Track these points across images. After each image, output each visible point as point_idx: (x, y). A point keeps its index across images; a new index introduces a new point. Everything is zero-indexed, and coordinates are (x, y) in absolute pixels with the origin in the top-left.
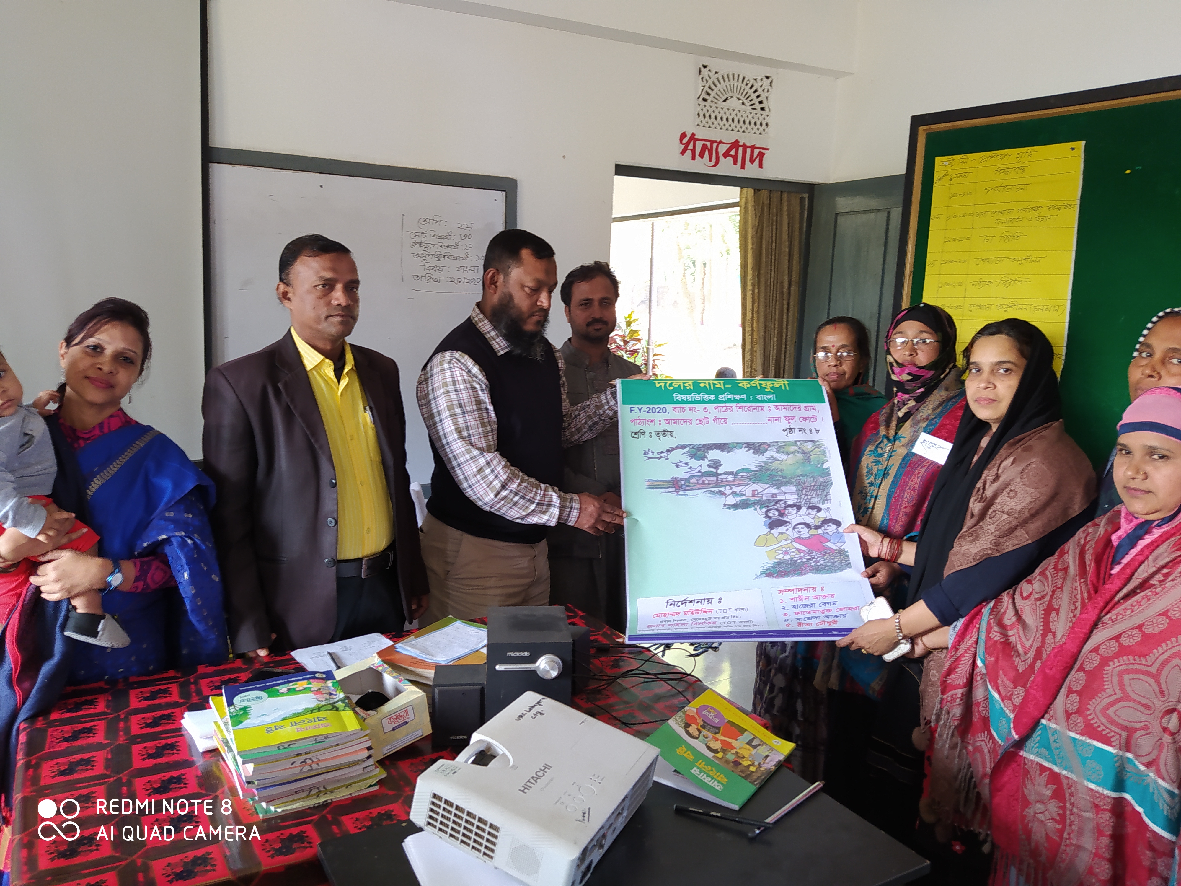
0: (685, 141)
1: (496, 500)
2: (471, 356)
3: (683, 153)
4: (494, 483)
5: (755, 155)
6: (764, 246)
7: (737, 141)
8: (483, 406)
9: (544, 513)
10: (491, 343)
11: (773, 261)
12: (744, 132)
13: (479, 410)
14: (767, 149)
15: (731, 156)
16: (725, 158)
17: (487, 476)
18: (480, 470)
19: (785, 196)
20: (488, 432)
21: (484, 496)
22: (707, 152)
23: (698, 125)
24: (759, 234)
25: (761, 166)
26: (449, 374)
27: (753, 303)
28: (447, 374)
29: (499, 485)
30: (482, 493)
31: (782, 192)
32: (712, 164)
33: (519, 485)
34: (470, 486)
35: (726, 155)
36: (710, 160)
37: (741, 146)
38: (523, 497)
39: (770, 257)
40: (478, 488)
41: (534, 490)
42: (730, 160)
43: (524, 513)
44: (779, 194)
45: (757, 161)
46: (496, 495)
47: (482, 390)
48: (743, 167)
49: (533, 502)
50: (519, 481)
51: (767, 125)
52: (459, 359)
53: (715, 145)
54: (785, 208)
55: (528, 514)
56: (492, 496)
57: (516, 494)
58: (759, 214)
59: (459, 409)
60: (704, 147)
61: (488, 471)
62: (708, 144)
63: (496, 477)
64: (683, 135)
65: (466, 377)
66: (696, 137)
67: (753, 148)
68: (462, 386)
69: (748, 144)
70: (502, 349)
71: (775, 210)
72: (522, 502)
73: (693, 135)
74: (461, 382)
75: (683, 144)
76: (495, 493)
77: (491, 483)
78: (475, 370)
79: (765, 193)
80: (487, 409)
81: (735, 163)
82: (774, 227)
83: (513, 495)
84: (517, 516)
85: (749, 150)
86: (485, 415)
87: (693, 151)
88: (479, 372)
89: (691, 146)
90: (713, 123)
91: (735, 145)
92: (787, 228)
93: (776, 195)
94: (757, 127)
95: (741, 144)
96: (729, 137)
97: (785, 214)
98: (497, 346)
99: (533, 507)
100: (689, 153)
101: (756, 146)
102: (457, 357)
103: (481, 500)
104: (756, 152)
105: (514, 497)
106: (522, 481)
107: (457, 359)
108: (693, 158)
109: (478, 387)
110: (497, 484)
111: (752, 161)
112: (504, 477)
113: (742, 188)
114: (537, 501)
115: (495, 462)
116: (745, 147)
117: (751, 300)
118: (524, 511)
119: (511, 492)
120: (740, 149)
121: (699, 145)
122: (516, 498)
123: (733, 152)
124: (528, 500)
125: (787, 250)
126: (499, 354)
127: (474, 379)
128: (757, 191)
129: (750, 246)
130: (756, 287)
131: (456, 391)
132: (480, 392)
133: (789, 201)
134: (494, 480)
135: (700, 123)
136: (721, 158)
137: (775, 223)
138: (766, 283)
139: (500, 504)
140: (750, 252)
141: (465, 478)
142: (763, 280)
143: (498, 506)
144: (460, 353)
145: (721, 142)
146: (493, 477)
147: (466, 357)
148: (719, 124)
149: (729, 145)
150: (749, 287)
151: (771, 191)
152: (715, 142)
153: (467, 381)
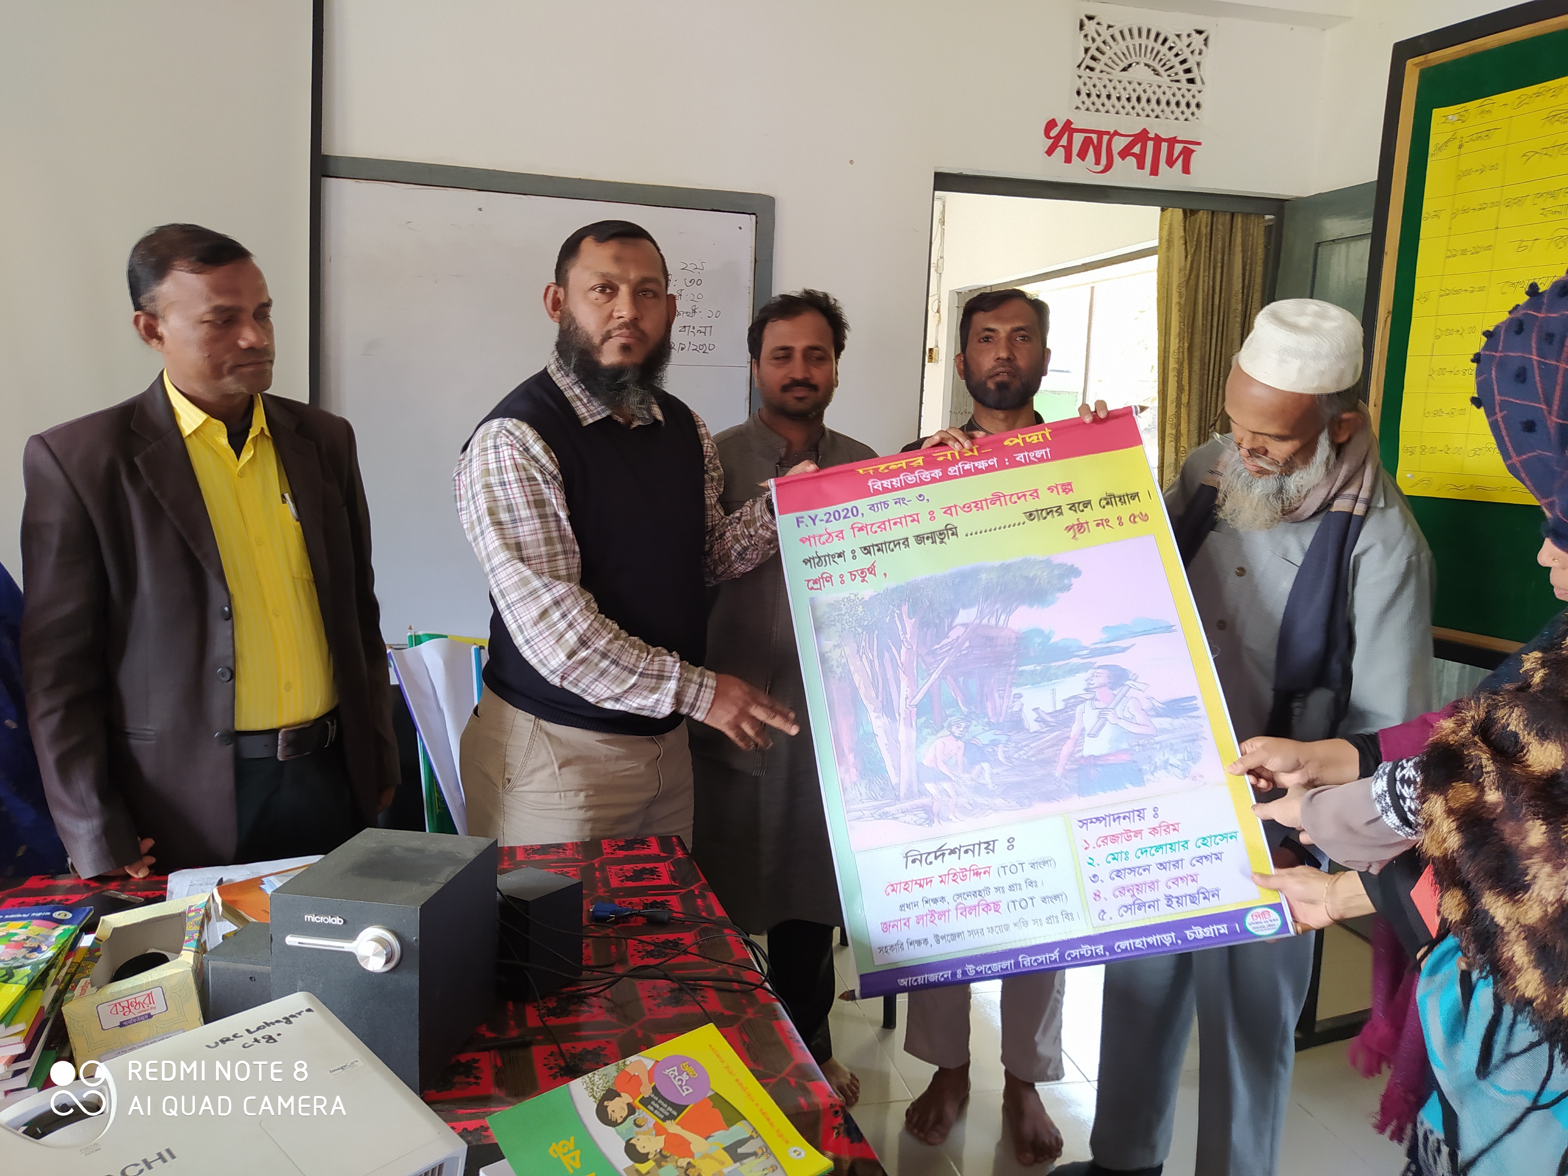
0: (1053, 133)
1: (570, 663)
2: (533, 424)
3: (1050, 152)
4: (567, 636)
5: (1176, 154)
6: (1200, 301)
7: (1145, 132)
8: (549, 511)
9: (653, 690)
10: (574, 405)
11: (1215, 324)
12: (1157, 117)
13: (542, 517)
14: (1199, 144)
15: (1134, 155)
16: (1123, 159)
17: (555, 624)
18: (544, 614)
19: (1239, 221)
20: (556, 554)
21: (550, 658)
22: (1091, 149)
23: (1077, 108)
24: (1192, 282)
25: (1186, 170)
26: (493, 455)
27: (1180, 389)
28: (489, 456)
29: (575, 638)
30: (546, 653)
31: (1233, 214)
32: (1101, 168)
33: (610, 641)
34: (527, 642)
35: (1125, 153)
36: (1098, 162)
37: (1151, 139)
38: (615, 662)
39: (1209, 318)
40: (540, 644)
41: (636, 652)
42: (1131, 161)
43: (618, 691)
44: (1228, 217)
45: (1179, 164)
46: (570, 656)
47: (546, 482)
48: (1154, 171)
49: (632, 672)
50: (611, 635)
51: (1198, 105)
52: (513, 430)
53: (1106, 138)
54: (1239, 240)
55: (626, 692)
56: (563, 657)
57: (604, 656)
58: (1191, 251)
59: (507, 515)
60: (1087, 142)
61: (556, 615)
62: (1094, 137)
63: (570, 626)
64: (1051, 124)
65: (519, 461)
66: (1073, 126)
67: (1172, 141)
68: (511, 476)
69: (1163, 136)
70: (592, 416)
71: (1220, 244)
72: (614, 670)
73: (1068, 123)
74: (510, 469)
75: (1050, 138)
76: (567, 651)
77: (562, 636)
78: (537, 448)
79: (1203, 217)
80: (556, 515)
81: (1141, 166)
82: (1219, 270)
83: (599, 657)
84: (606, 696)
85: (1164, 146)
86: (553, 525)
87: (1068, 149)
88: (542, 453)
89: (1064, 141)
90: (1103, 105)
91: (1142, 137)
92: (1240, 272)
93: (1222, 221)
94: (1180, 109)
95: (1151, 135)
96: (1131, 125)
97: (1238, 249)
98: (584, 410)
99: (633, 679)
100: (1060, 152)
101: (1178, 139)
102: (508, 427)
103: (545, 665)
104: (1178, 148)
105: (600, 661)
106: (617, 638)
107: (508, 431)
108: (1068, 160)
109: (539, 477)
110: (571, 638)
111: (1170, 163)
112: (583, 626)
113: (1163, 210)
114: (640, 670)
115: (569, 602)
116: (1158, 140)
117: (1176, 384)
118: (618, 686)
119: (594, 651)
120: (1150, 144)
121: (1078, 139)
122: (605, 664)
123: (1137, 149)
124: (625, 668)
125: (1239, 307)
126: (585, 424)
127: (533, 463)
128: (1189, 213)
129: (1175, 299)
130: (1186, 366)
131: (503, 484)
132: (543, 486)
133: (1245, 231)
134: (566, 631)
135: (1080, 105)
136: (1117, 159)
137: (1219, 265)
138: (1202, 359)
139: (578, 672)
140: (1175, 309)
141: (519, 627)
142: (1197, 354)
143: (574, 675)
144: (515, 420)
145: (1116, 133)
146: (565, 625)
147: (525, 427)
148: (1113, 106)
149: (1132, 138)
150: (1173, 364)
151: (1213, 212)
152: (1107, 133)
153: (521, 468)
